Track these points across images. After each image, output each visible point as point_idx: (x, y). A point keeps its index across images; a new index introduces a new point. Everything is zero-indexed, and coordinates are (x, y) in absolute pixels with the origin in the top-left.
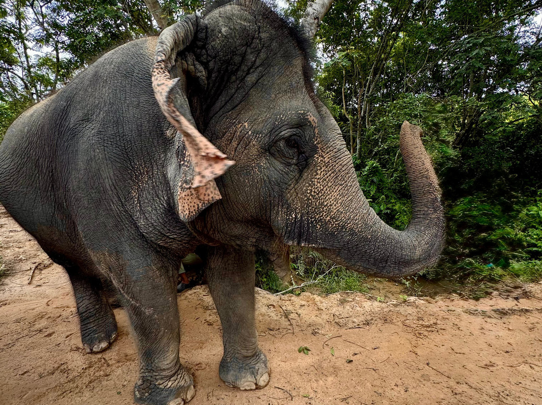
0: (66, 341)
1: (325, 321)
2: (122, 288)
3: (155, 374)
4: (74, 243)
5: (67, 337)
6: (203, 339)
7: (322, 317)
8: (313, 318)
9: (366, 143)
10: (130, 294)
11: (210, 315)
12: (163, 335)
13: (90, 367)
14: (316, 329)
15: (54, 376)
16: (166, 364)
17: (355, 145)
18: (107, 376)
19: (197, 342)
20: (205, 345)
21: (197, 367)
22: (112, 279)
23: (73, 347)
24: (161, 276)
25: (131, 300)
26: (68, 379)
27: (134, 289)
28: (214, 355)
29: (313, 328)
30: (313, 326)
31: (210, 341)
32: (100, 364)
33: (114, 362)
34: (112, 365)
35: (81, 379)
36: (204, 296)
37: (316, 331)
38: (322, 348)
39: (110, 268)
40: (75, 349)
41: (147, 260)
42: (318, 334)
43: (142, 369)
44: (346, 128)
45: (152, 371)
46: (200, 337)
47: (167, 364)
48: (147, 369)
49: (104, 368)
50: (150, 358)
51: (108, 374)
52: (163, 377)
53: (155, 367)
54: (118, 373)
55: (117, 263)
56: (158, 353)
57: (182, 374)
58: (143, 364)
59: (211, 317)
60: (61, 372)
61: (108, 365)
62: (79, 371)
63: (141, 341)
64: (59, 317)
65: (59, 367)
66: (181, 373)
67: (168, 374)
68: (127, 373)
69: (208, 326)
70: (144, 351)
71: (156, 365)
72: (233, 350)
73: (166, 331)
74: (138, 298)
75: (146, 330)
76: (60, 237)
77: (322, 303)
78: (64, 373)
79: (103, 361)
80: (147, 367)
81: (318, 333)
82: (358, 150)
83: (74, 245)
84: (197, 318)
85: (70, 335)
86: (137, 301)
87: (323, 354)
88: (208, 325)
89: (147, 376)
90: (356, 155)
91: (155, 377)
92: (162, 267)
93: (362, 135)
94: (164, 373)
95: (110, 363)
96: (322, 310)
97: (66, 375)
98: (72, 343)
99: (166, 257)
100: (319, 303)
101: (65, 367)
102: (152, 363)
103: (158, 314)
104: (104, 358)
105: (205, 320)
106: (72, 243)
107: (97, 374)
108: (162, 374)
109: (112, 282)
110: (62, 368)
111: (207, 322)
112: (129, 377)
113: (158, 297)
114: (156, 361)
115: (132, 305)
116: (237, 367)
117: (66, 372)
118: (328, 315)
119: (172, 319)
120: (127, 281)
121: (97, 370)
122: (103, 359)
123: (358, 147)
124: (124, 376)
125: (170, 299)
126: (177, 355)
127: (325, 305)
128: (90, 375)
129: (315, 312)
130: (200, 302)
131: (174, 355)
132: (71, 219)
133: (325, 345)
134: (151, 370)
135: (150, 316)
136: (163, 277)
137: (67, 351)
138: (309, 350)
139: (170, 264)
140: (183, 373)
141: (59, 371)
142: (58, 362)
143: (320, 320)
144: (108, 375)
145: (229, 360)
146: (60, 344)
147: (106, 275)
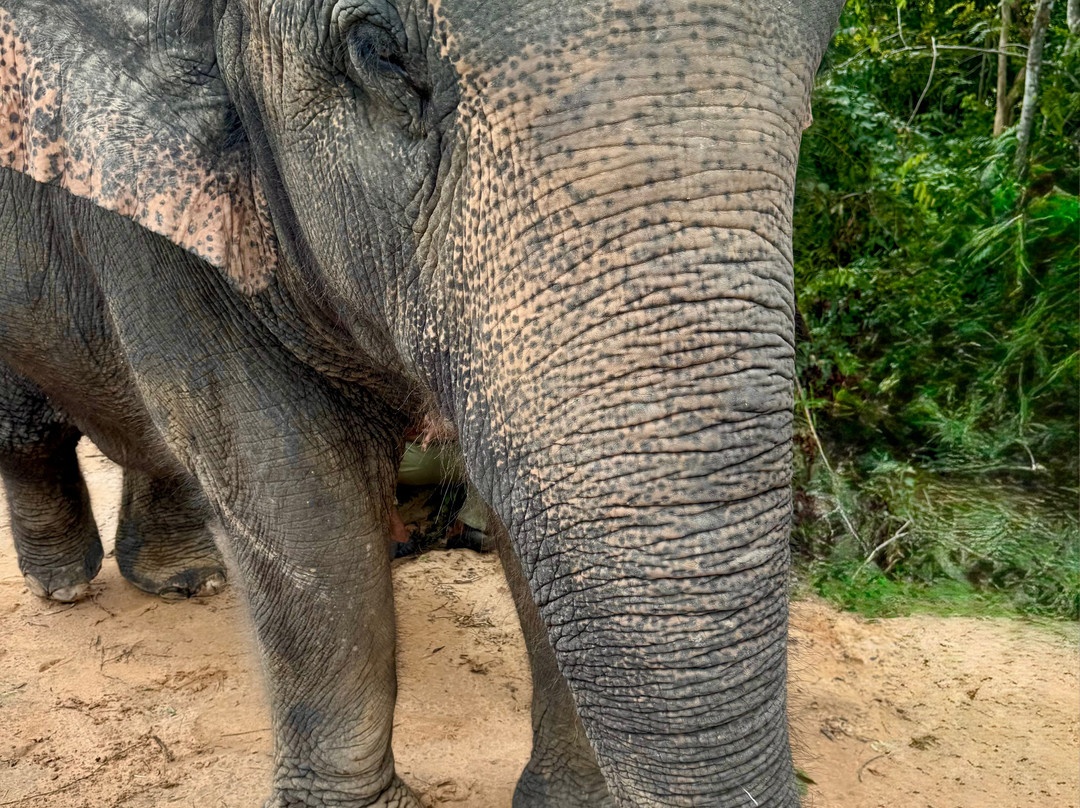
0: (43, 681)
1: (868, 697)
2: (227, 501)
3: (318, 784)
4: (98, 363)
5: (43, 669)
6: (458, 711)
7: (858, 685)
8: (828, 683)
9: (1059, 86)
10: (251, 522)
11: (478, 643)
12: (343, 664)
13: (118, 757)
14: (834, 719)
15: (17, 771)
16: (351, 757)
17: (1014, 93)
18: (170, 786)
19: (439, 720)
20: (462, 731)
21: (439, 792)
22: (199, 472)
23: (64, 697)
24: (343, 469)
25: (253, 539)
26: (58, 783)
27: (261, 506)
28: (493, 763)
29: (825, 714)
30: (825, 708)
31: (479, 719)
32: (146, 751)
33: (186, 751)
34: (181, 759)
35: (97, 788)
36: (456, 582)
37: (837, 724)
38: (854, 778)
39: (194, 438)
40: (69, 703)
41: (300, 414)
42: (842, 736)
43: (281, 765)
44: (982, 28)
45: (309, 776)
46: (446, 705)
47: (356, 760)
48: (296, 767)
49: (159, 765)
50: (304, 735)
51: (171, 781)
52: (343, 797)
53: (320, 764)
54: (200, 784)
55: (212, 419)
56: (330, 721)
57: (400, 800)
58: (286, 749)
59: (481, 650)
60: (36, 761)
61: (171, 759)
62: (87, 765)
63: (280, 674)
64: (14, 610)
65: (28, 749)
66: (397, 797)
67: (357, 791)
68: (229, 787)
69: (472, 675)
70: (287, 709)
71: (323, 758)
72: (563, 744)
73: (355, 649)
74: (271, 533)
75: (294, 639)
76: (59, 341)
77: (858, 638)
78: (46, 764)
79: (154, 745)
80: (296, 762)
81: (844, 732)
82: (1024, 114)
83: (97, 370)
84: (435, 647)
85: (53, 663)
86: (269, 543)
87: (858, 798)
88: (473, 671)
89: (295, 790)
90: (1014, 135)
91: (319, 795)
92: (346, 440)
93: (1048, 54)
94: (347, 785)
95: (176, 753)
96: (860, 661)
97: (50, 770)
98: (60, 686)
99: (359, 410)
100: (848, 640)
101: (47, 749)
102: (311, 750)
103: (332, 589)
104: (155, 738)
105: (462, 657)
106: (92, 364)
107: (141, 779)
108: (339, 787)
109: (197, 482)
110: (38, 750)
111: (469, 661)
112: (234, 797)
113: (334, 534)
114: (323, 745)
115: (255, 556)
116: (571, 799)
117: (51, 764)
118: (880, 681)
119: (373, 612)
120: (241, 477)
121: (138, 767)
122: (152, 741)
123: (1027, 101)
124: (221, 792)
125: (369, 547)
126: (386, 736)
127: (870, 646)
128: (120, 779)
129: (832, 666)
130: (443, 600)
131: (377, 734)
132: (92, 286)
133: (865, 772)
134: (309, 770)
135: (306, 596)
136: (348, 473)
137: (47, 708)
138: (810, 781)
139: (372, 436)
140: (404, 800)
141: (31, 760)
142: (23, 735)
143: (852, 692)
144: (173, 786)
145: (547, 776)
146: (24, 685)
147: (181, 458)
